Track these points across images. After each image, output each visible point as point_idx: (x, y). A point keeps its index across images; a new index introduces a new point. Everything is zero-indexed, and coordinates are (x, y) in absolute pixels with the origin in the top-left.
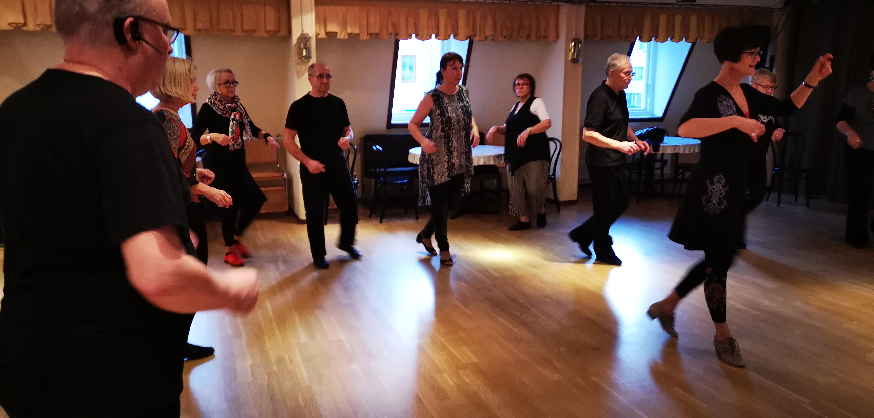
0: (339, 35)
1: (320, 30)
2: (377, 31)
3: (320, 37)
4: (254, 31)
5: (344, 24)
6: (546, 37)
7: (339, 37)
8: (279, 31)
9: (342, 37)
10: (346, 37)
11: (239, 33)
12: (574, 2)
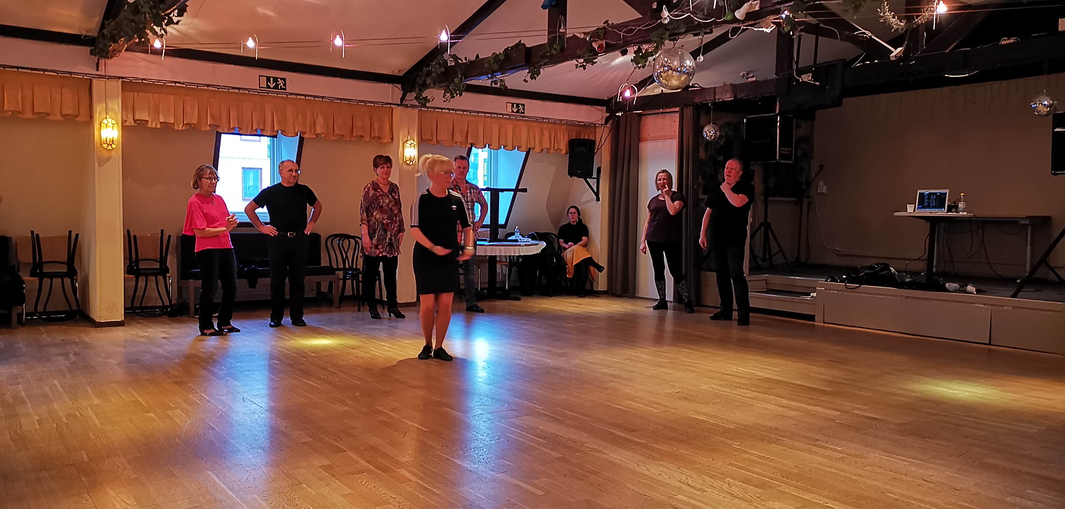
0: (150, 123)
1: (127, 117)
2: (195, 121)
3: (127, 124)
4: (48, 114)
5: (156, 112)
6: (380, 138)
7: (149, 125)
8: (78, 116)
9: (154, 125)
10: (159, 126)
11: (29, 115)
12: (407, 106)
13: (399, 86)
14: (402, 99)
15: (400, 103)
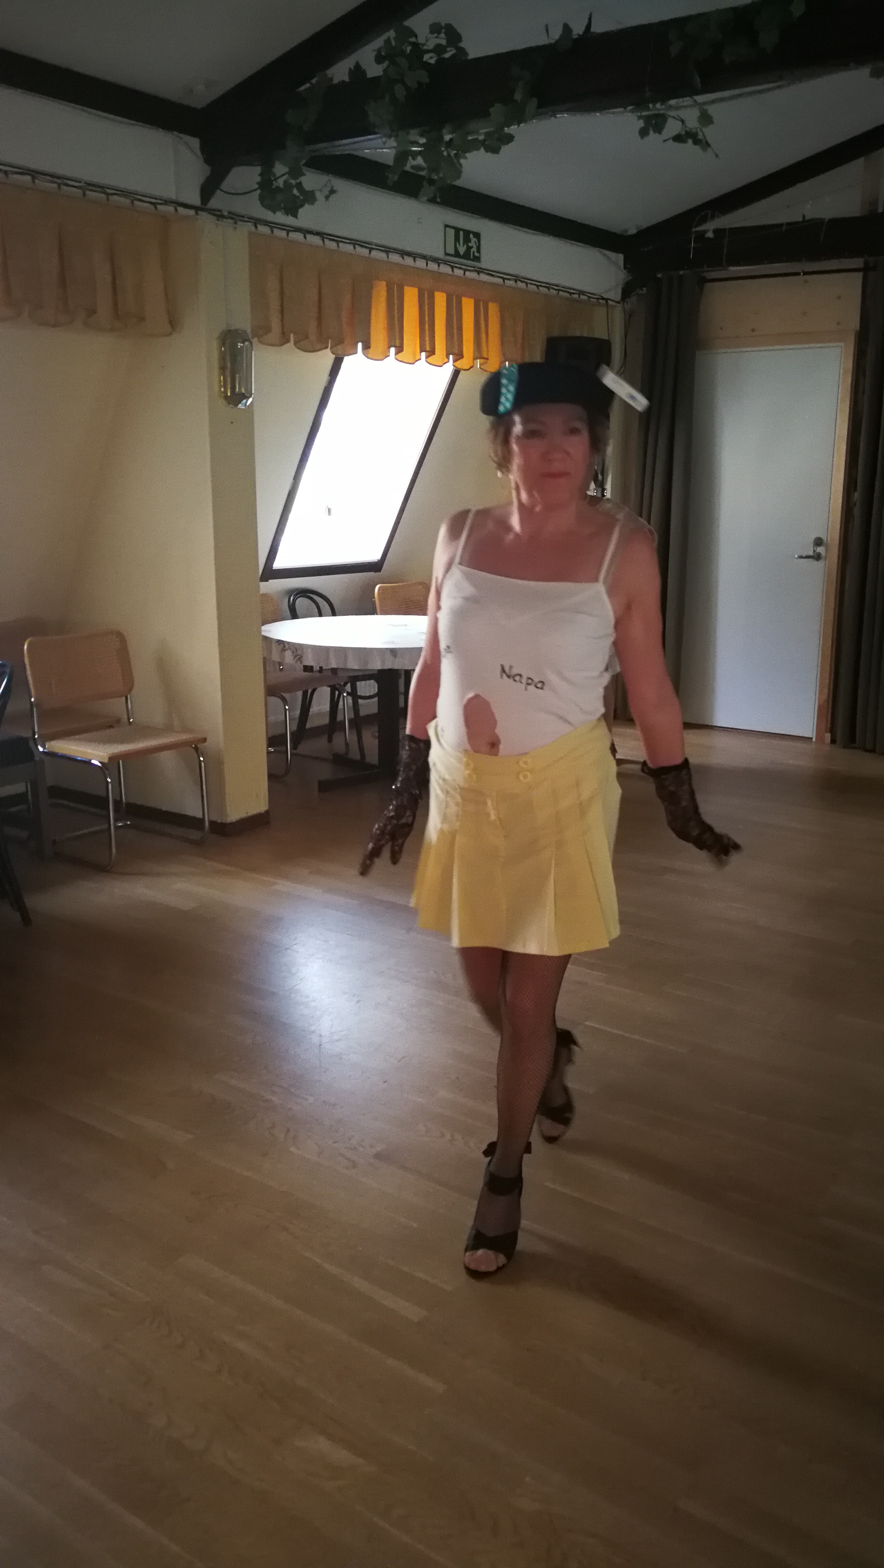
12: (218, 215)
13: (195, 142)
14: (208, 190)
15: (197, 202)
